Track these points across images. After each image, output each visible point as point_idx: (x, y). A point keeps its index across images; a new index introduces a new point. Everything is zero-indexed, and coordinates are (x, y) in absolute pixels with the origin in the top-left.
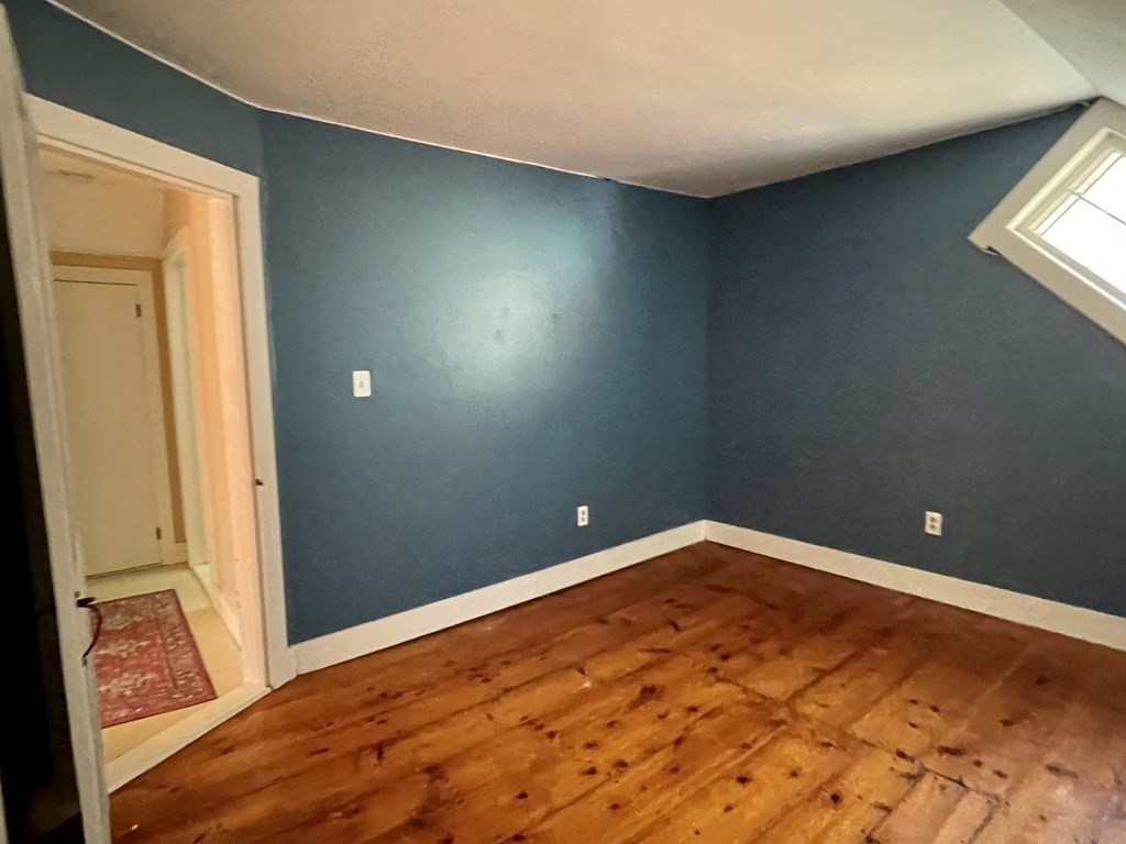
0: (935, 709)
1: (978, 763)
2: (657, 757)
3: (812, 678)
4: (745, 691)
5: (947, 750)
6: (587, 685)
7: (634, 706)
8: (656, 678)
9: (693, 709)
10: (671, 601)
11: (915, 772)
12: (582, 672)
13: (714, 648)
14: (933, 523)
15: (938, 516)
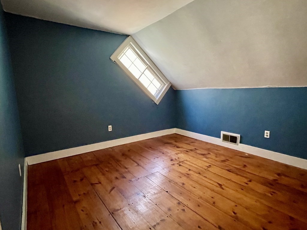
1: (175, 159)
5: (172, 160)
11: (178, 165)
14: (110, 128)
15: (111, 126)
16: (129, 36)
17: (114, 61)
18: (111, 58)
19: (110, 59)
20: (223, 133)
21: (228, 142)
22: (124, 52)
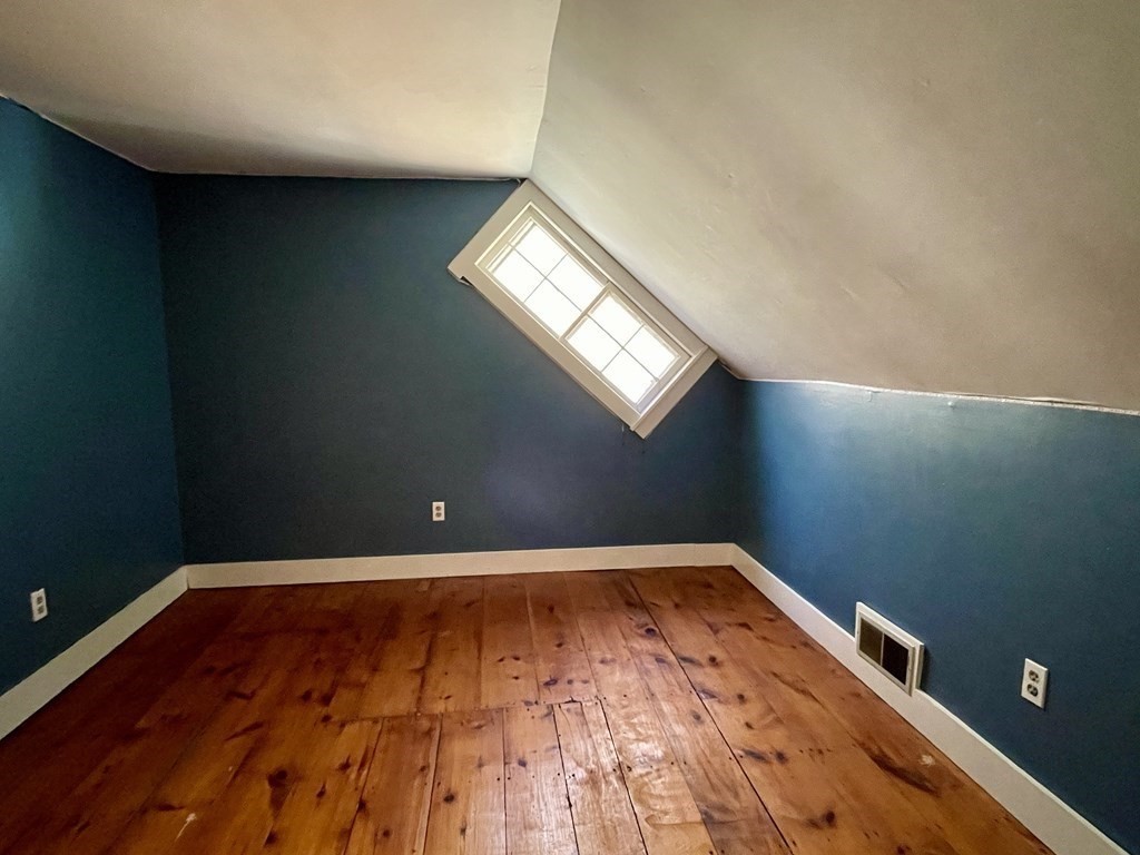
0: (517, 659)
1: (570, 682)
2: (355, 836)
3: (418, 680)
4: (375, 721)
5: (547, 684)
6: (191, 817)
7: (277, 803)
8: (272, 760)
9: (345, 766)
10: (209, 671)
11: (546, 711)
12: (169, 808)
13: (307, 697)
14: (439, 511)
15: (442, 504)
16: (523, 180)
17: (463, 278)
18: (449, 267)
19: (447, 270)
20: (864, 611)
21: (877, 665)
22: (513, 244)
